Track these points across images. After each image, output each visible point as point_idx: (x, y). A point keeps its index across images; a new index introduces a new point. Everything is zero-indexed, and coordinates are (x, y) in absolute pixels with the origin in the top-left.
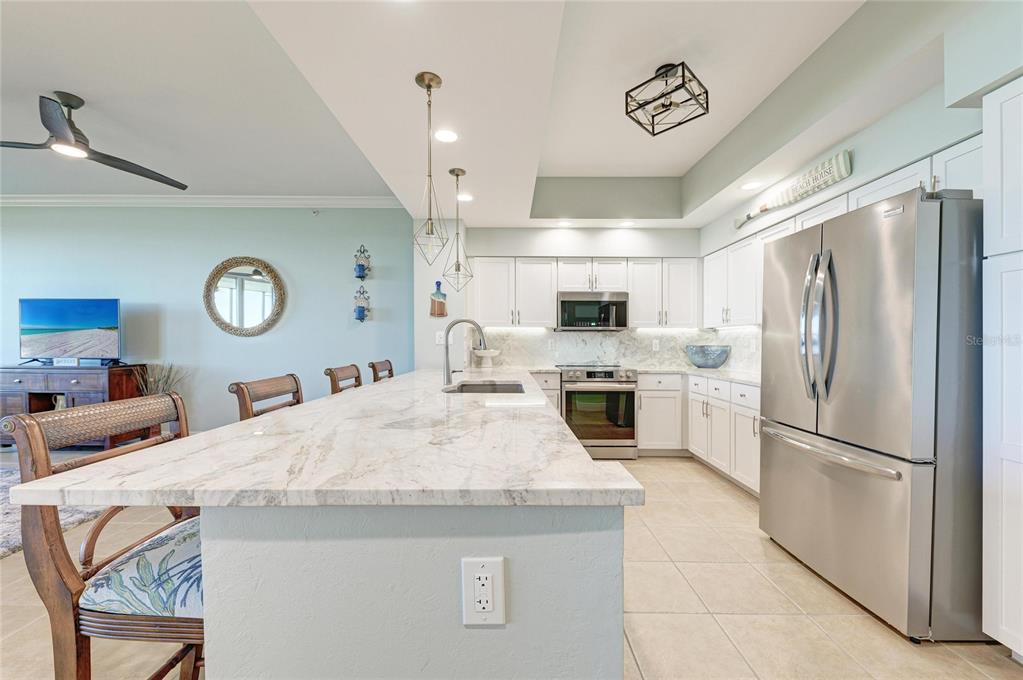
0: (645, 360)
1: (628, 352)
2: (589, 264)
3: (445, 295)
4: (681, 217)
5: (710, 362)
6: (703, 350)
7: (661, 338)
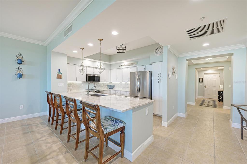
0: (100, 88)
1: (98, 86)
2: (93, 69)
3: (61, 73)
4: (110, 62)
5: (112, 88)
6: (111, 86)
7: (103, 84)
